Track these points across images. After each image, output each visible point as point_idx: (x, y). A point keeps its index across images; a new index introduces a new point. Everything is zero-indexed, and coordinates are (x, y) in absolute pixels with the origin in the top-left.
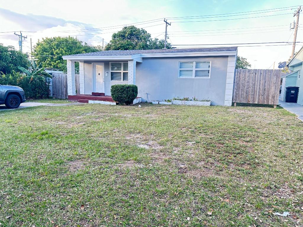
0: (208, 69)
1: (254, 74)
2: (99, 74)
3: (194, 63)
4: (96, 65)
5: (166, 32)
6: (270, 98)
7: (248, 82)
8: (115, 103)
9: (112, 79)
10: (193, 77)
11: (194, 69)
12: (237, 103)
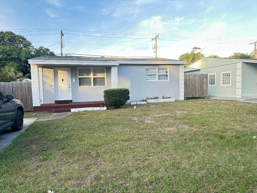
0: (167, 74)
1: (195, 77)
2: (63, 81)
3: (157, 69)
4: (58, 71)
5: (61, 42)
6: (204, 92)
7: (192, 82)
8: (105, 108)
9: (80, 85)
10: (157, 80)
11: (157, 74)
12: (186, 98)
